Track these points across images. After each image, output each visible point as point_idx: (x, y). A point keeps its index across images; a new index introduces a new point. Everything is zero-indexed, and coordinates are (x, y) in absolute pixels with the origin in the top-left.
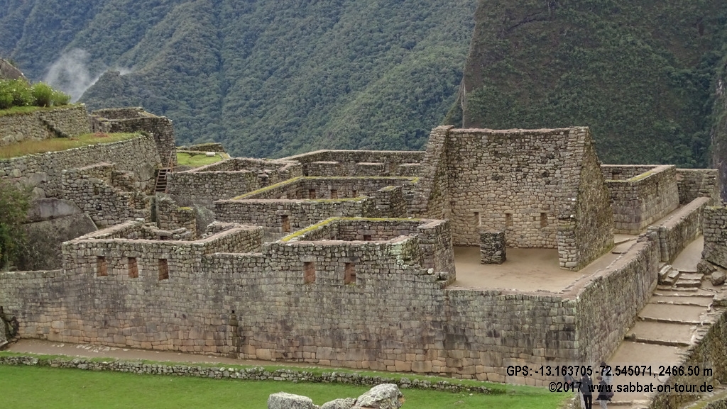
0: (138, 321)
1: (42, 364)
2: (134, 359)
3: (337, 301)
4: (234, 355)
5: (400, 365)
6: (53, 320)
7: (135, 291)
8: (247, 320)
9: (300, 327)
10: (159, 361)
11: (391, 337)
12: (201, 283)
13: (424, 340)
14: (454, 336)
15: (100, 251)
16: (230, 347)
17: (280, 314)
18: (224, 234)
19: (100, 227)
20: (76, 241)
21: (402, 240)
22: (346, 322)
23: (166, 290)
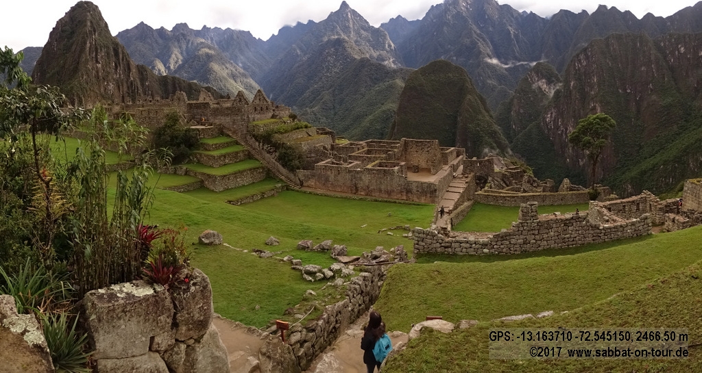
0: (332, 184)
1: (310, 193)
2: (332, 194)
3: (381, 182)
4: (355, 194)
5: (395, 197)
6: (312, 182)
7: (332, 177)
8: (359, 185)
9: (371, 188)
10: (339, 195)
11: (393, 191)
12: (348, 176)
13: (401, 192)
14: (409, 191)
15: (324, 167)
16: (354, 191)
17: (367, 184)
18: (353, 164)
19: (323, 161)
20: (318, 164)
21: (396, 168)
22: (383, 187)
23: (339, 178)
